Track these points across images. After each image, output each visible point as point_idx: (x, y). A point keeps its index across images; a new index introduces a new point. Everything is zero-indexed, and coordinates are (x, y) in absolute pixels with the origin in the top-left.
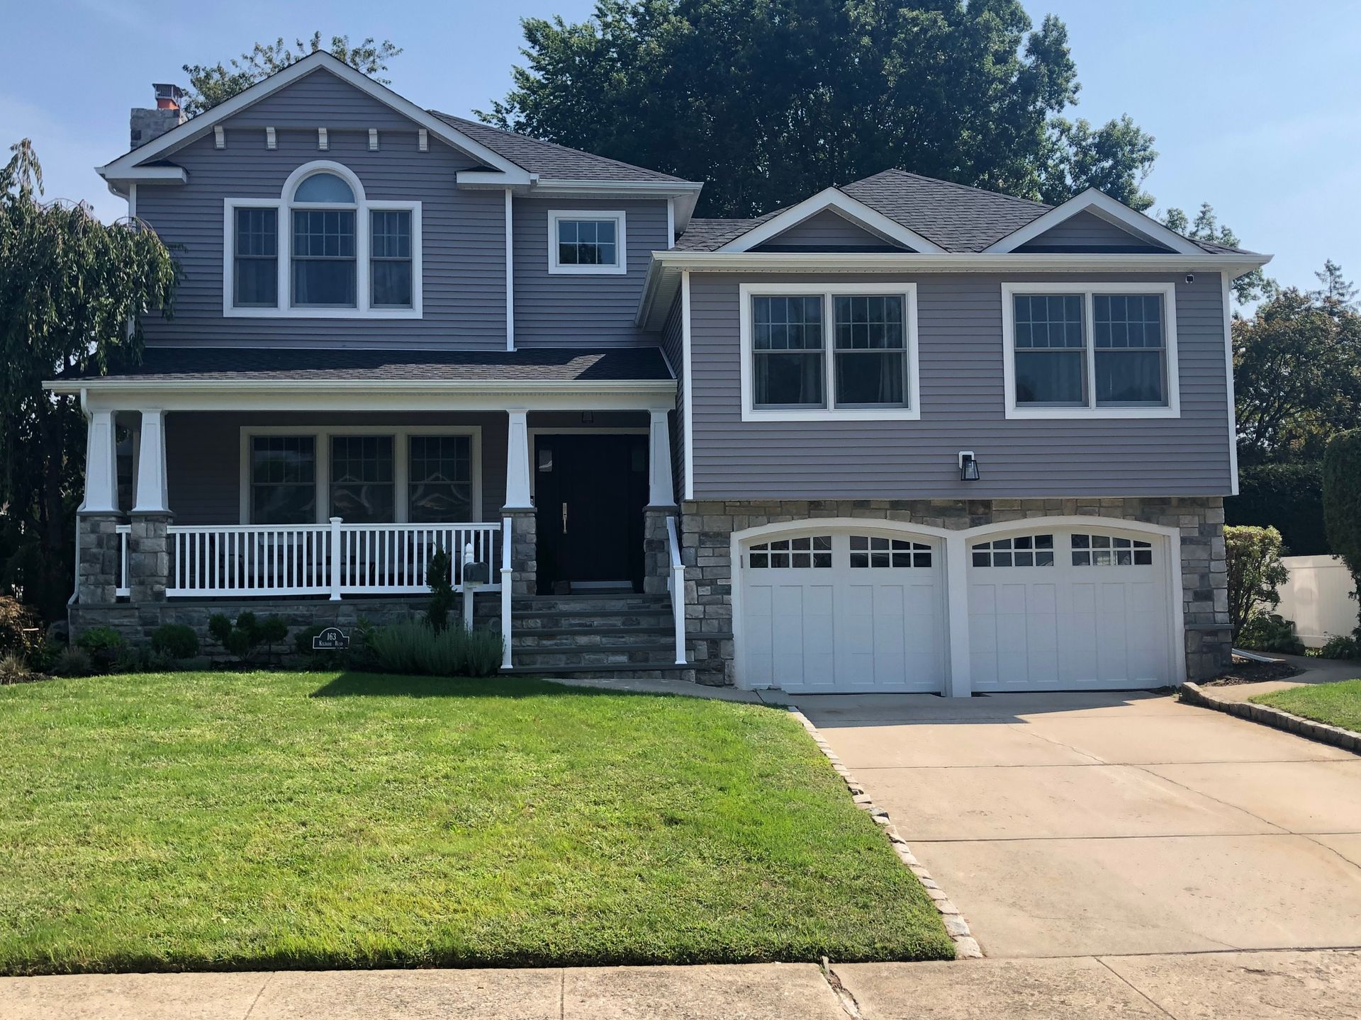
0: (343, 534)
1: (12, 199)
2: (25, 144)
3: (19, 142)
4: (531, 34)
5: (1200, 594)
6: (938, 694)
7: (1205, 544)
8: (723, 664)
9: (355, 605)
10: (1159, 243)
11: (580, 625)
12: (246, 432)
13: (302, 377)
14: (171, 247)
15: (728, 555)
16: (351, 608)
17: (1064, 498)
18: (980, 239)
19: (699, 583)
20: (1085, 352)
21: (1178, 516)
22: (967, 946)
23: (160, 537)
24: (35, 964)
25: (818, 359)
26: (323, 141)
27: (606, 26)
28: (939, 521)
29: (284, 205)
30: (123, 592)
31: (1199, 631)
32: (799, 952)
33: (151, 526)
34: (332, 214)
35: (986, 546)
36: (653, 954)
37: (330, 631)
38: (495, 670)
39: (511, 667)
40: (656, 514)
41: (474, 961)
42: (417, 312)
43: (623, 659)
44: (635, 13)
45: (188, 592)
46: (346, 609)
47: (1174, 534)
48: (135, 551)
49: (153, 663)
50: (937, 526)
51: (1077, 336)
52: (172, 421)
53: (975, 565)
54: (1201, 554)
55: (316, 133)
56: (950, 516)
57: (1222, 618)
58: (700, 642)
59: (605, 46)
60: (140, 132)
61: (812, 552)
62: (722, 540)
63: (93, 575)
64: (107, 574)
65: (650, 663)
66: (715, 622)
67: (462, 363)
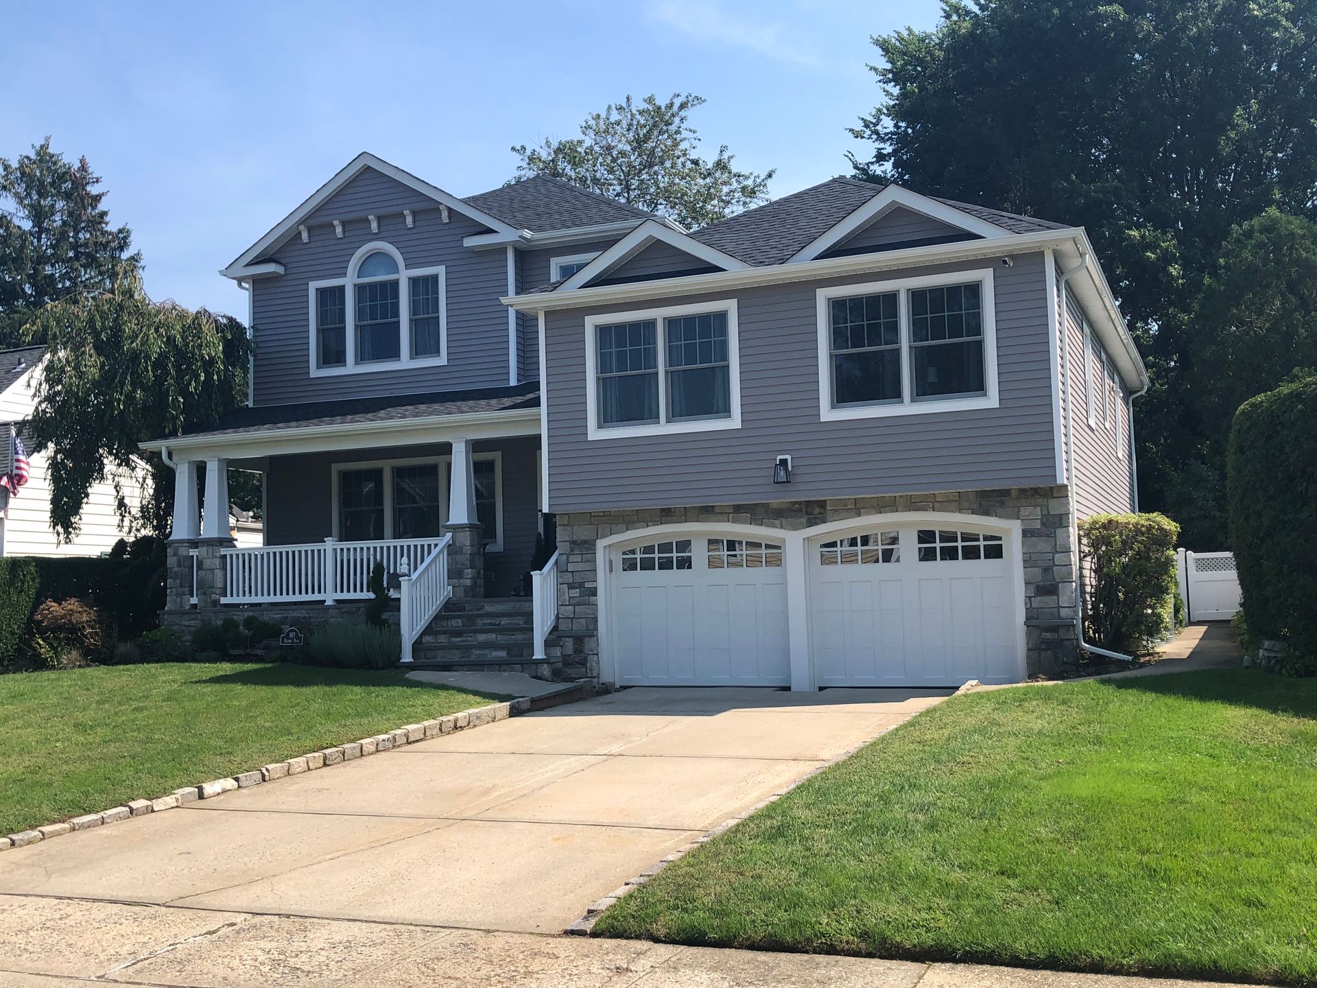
0: (334, 551)
5: (1043, 588)
7: (1048, 536)
8: (585, 660)
9: (343, 609)
10: (963, 230)
11: (491, 624)
12: (336, 468)
15: (593, 561)
16: (337, 610)
17: (897, 494)
19: (571, 587)
20: (899, 349)
21: (1019, 507)
23: (216, 557)
26: (374, 226)
28: (778, 522)
29: (349, 282)
30: (194, 600)
31: (1037, 627)
34: (383, 284)
35: (833, 544)
37: (292, 631)
38: (395, 663)
39: (413, 660)
42: (443, 360)
43: (503, 654)
45: (235, 600)
46: (334, 611)
47: (1015, 526)
48: (201, 568)
50: (775, 527)
53: (822, 563)
54: (1043, 545)
55: (368, 220)
56: (787, 517)
57: (1068, 613)
58: (567, 639)
61: (675, 555)
62: (587, 547)
63: (177, 588)
64: (186, 587)
65: (524, 658)
66: (583, 621)
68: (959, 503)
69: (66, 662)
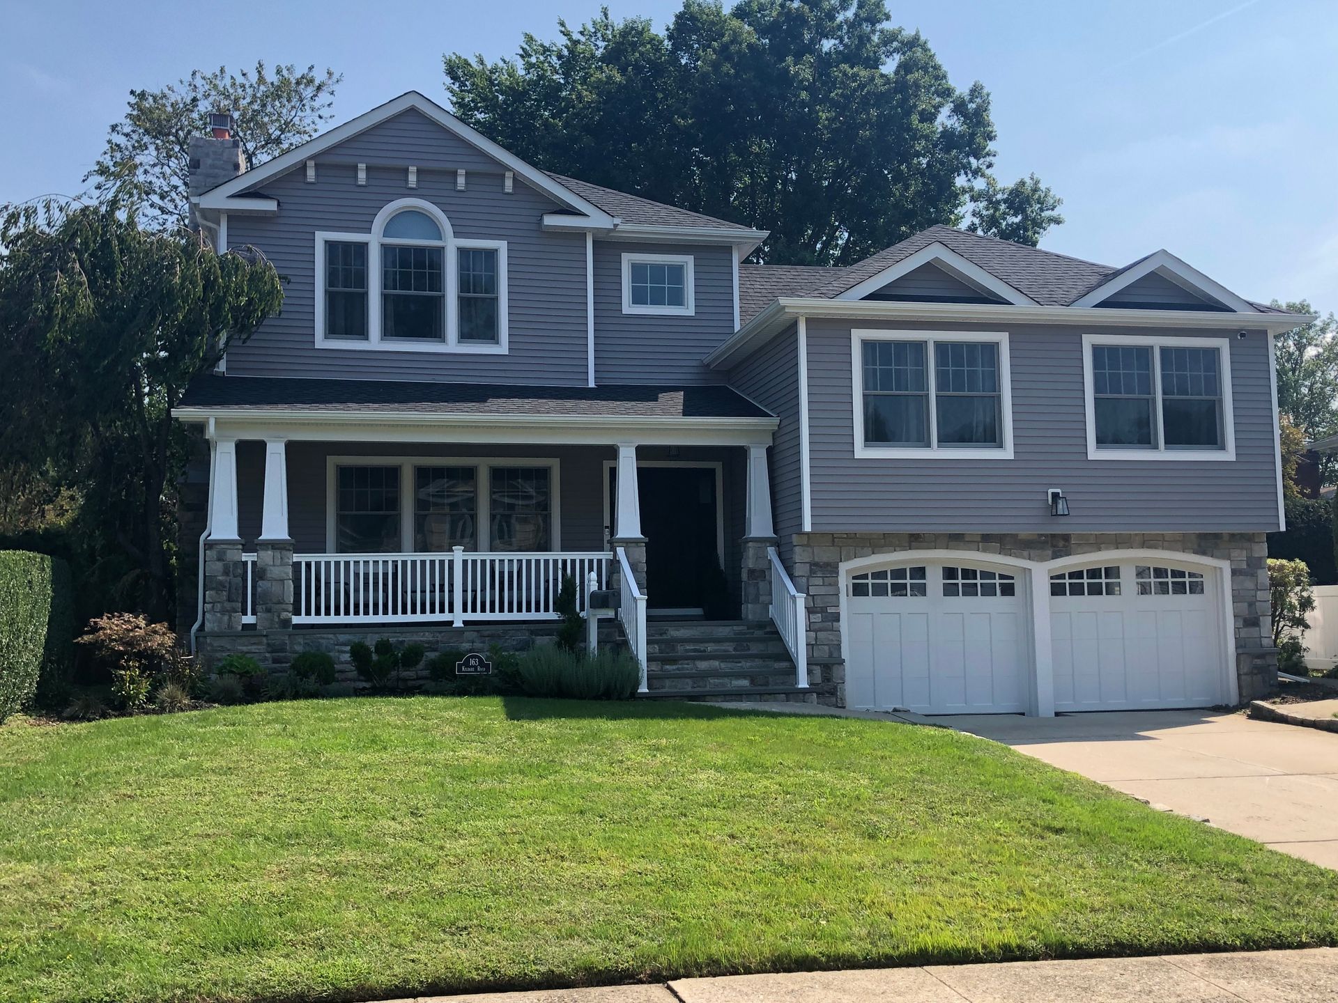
0: (465, 562)
4: (451, 70)
5: (1249, 621)
6: (1023, 714)
7: (1252, 575)
8: (835, 688)
9: (478, 631)
10: (1217, 302)
11: (695, 650)
12: (332, 462)
15: (836, 584)
16: (476, 633)
19: (811, 611)
20: (1155, 399)
21: (1229, 550)
23: (287, 564)
25: (922, 402)
26: (412, 179)
28: (1025, 553)
29: (374, 240)
30: (249, 619)
31: (1250, 654)
33: (278, 554)
34: (420, 250)
35: (1063, 576)
37: (472, 657)
38: (634, 695)
39: (647, 691)
40: (759, 545)
41: (1081, 953)
42: (503, 348)
43: (745, 683)
44: (560, 57)
45: (313, 619)
46: (470, 635)
47: (1226, 566)
48: (262, 578)
50: (1024, 558)
51: (1146, 384)
53: (1053, 594)
54: (1249, 584)
55: (406, 171)
56: (1034, 549)
57: (1267, 642)
58: (816, 667)
60: (199, 161)
61: (908, 581)
62: (830, 570)
63: (219, 602)
64: (232, 601)
65: (770, 687)
66: (826, 648)
68: (1182, 543)
69: (169, 700)
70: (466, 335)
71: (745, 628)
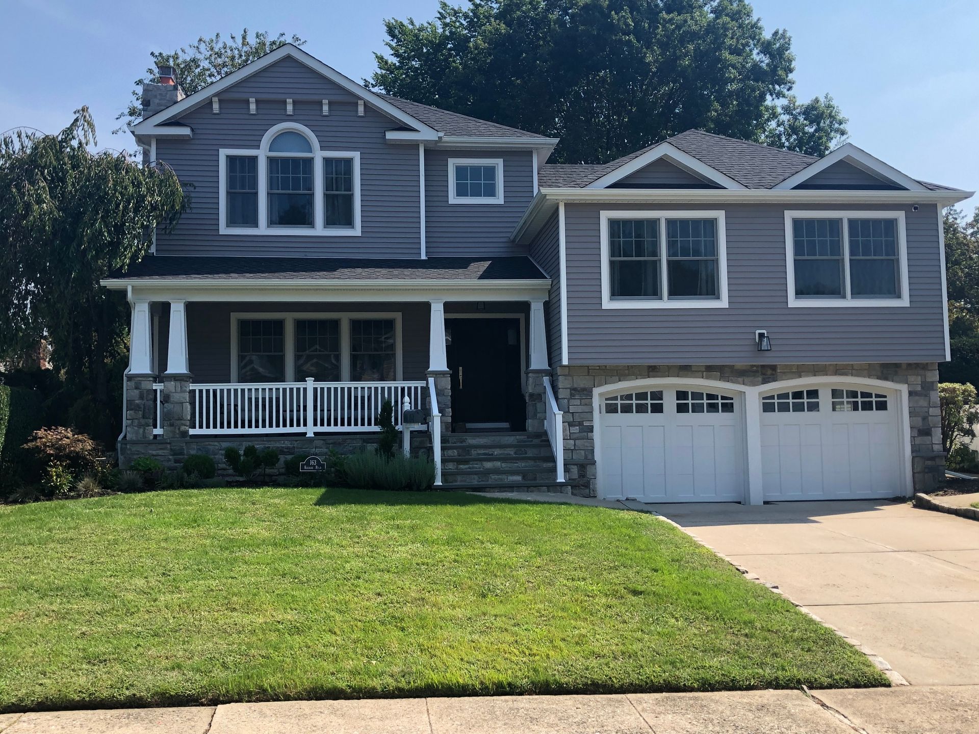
0: (315, 390)
1: (73, 149)
2: (84, 110)
3: (80, 108)
4: (391, 30)
5: (922, 431)
6: (739, 503)
7: (926, 396)
8: (588, 482)
9: (325, 440)
10: (894, 183)
11: (485, 454)
12: (235, 317)
13: (285, 278)
14: (184, 185)
15: (591, 404)
16: (322, 442)
17: (827, 363)
18: (768, 179)
19: (571, 424)
20: (843, 259)
21: (907, 376)
22: (894, 677)
23: (185, 391)
24: (257, 693)
25: (656, 265)
26: (290, 108)
27: (446, 25)
28: (740, 379)
29: (262, 154)
30: (158, 431)
31: (922, 457)
32: (785, 683)
33: (178, 384)
34: (295, 161)
35: (772, 397)
36: (684, 685)
38: (430, 487)
39: (441, 484)
40: (537, 375)
42: (357, 231)
43: (518, 478)
44: (466, 17)
45: (205, 431)
46: (318, 443)
47: (904, 389)
48: (166, 402)
49: (187, 482)
50: (739, 383)
51: (836, 248)
52: (192, 309)
53: (764, 411)
54: (923, 402)
55: (285, 103)
56: (748, 376)
57: (938, 448)
58: (572, 466)
59: (445, 39)
60: (149, 101)
61: (649, 402)
62: (587, 393)
63: (136, 419)
64: (147, 418)
65: (538, 481)
66: (583, 452)
67: (393, 268)
68: (868, 371)
69: (84, 490)
70: (330, 222)
71: (526, 437)
